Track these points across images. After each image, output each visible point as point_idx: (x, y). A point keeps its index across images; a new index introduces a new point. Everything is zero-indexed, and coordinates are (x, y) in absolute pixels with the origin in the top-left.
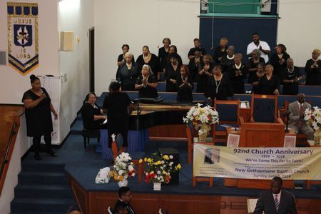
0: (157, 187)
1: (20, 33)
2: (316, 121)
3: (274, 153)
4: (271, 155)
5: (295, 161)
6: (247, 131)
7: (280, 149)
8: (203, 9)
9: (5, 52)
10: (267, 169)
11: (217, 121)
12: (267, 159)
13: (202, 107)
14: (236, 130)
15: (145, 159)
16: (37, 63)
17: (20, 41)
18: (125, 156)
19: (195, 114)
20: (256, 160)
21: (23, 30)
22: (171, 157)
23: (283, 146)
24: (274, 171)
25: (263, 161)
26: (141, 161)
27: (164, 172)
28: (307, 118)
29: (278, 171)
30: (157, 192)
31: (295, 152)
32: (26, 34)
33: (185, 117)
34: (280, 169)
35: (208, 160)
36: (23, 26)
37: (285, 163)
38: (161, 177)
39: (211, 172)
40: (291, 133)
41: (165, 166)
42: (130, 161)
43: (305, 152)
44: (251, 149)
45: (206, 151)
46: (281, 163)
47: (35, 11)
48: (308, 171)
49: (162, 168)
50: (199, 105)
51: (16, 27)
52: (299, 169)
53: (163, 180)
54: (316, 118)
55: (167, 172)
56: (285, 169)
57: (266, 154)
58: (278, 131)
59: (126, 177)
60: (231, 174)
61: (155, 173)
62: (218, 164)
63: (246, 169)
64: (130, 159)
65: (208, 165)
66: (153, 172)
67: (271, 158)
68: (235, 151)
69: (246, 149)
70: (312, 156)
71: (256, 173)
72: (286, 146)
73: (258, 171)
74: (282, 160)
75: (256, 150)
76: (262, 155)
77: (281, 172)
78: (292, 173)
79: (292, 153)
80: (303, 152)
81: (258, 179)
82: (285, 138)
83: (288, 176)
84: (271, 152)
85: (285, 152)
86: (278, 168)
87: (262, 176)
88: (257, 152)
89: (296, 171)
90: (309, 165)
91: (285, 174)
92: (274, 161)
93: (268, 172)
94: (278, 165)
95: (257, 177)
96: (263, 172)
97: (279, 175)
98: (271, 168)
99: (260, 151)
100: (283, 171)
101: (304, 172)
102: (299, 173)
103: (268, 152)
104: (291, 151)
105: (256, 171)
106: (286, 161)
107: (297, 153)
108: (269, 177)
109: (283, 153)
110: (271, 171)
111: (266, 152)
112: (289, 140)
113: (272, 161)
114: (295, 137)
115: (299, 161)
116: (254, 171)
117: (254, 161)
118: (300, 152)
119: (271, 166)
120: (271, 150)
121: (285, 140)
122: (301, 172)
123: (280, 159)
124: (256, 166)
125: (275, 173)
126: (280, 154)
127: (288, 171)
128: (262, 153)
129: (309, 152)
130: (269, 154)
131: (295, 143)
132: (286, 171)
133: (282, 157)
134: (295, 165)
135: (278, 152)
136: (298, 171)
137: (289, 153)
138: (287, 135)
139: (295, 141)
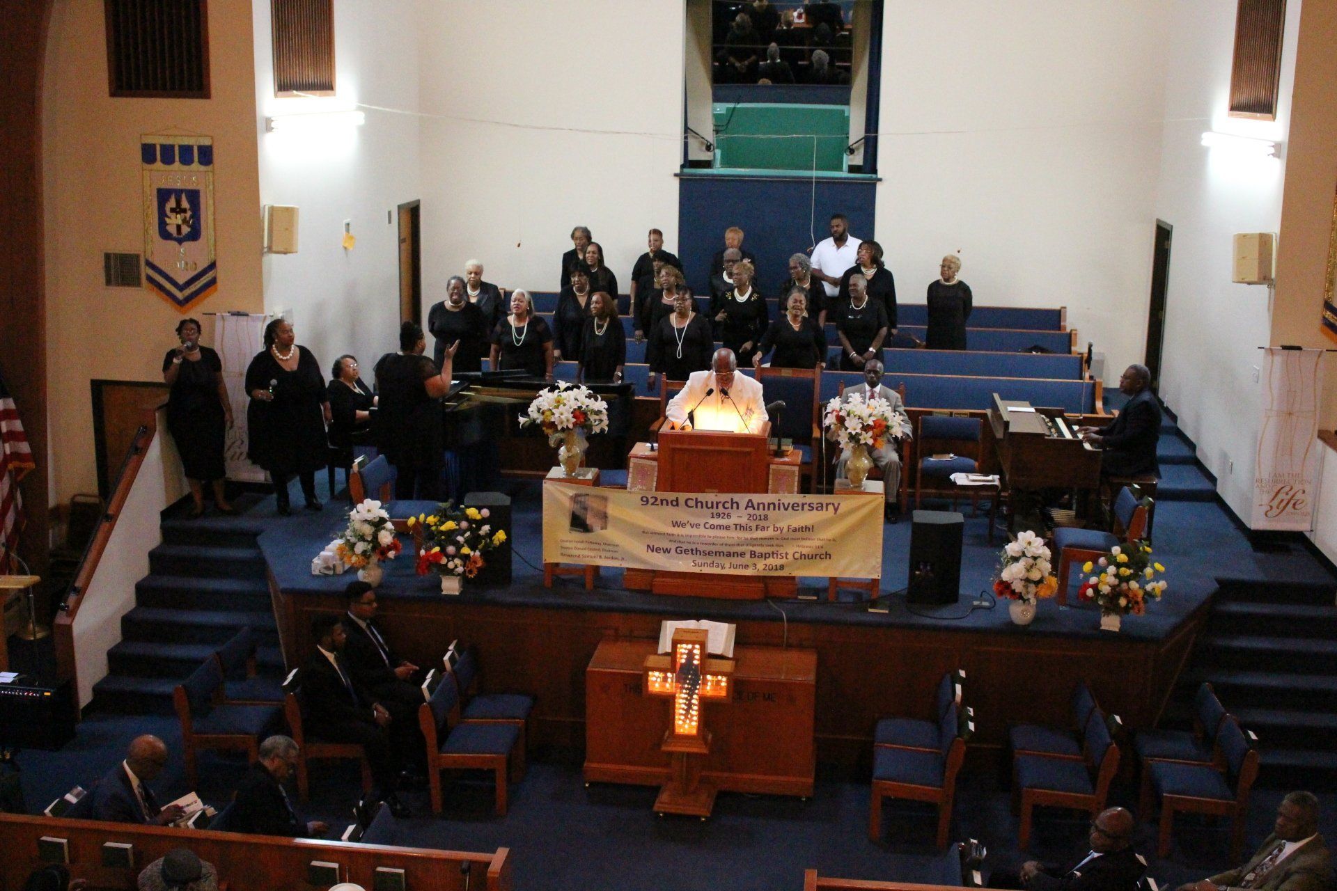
0: (451, 586)
1: (173, 210)
2: (846, 429)
3: (743, 504)
4: (734, 513)
5: (795, 530)
6: (674, 449)
7: (757, 498)
8: (691, 158)
9: (138, 256)
10: (725, 549)
11: (605, 424)
12: (725, 522)
13: (567, 389)
14: (652, 449)
15: (422, 516)
16: (213, 282)
17: (172, 229)
18: (371, 508)
19: (545, 407)
20: (697, 526)
21: (178, 202)
22: (486, 512)
23: (764, 491)
24: (742, 554)
25: (713, 527)
26: (412, 520)
27: (466, 550)
28: (829, 421)
29: (753, 554)
30: (450, 598)
31: (794, 507)
32: (184, 211)
33: (526, 414)
34: (758, 550)
35: (578, 523)
36: (178, 193)
37: (770, 533)
38: (457, 561)
39: (586, 553)
40: (786, 459)
41: (468, 534)
42: (382, 521)
43: (820, 507)
44: (683, 496)
45: (575, 499)
46: (759, 534)
47: (206, 155)
48: (828, 555)
49: (460, 539)
50: (562, 384)
51: (163, 195)
52: (805, 551)
53: (460, 569)
54: (847, 424)
55: (473, 548)
56: (769, 550)
57: (721, 509)
58: (749, 453)
59: (374, 559)
60: (636, 559)
61: (443, 551)
62: (604, 531)
63: (673, 546)
64: (385, 514)
65: (577, 535)
66: (437, 549)
67: (734, 520)
68: (645, 501)
69: (671, 496)
70: (839, 516)
71: (700, 560)
72: (775, 491)
73: (703, 552)
74: (762, 525)
75: (696, 499)
76: (712, 513)
77: (761, 556)
78: (787, 560)
79: (786, 509)
80: (815, 506)
81: (703, 572)
82: (771, 471)
83: (776, 565)
84: (735, 505)
85: (769, 504)
86: (753, 546)
87: (712, 565)
88: (699, 505)
89: (797, 556)
90: (830, 540)
91: (770, 561)
92: (742, 528)
93: (727, 555)
94: (752, 539)
95: (701, 568)
96: (716, 555)
97: (756, 565)
98: (733, 545)
99: (707, 502)
100: (765, 554)
101: (818, 557)
102: (805, 558)
103: (726, 505)
104: (783, 504)
105: (698, 553)
106: (771, 529)
107: (800, 508)
108: (730, 567)
109: (764, 509)
110: (734, 553)
111: (720, 506)
112: (780, 476)
113: (736, 529)
114: (796, 469)
115: (804, 530)
116: (692, 553)
117: (692, 527)
118: (806, 507)
119: (735, 541)
120: (732, 499)
121: (771, 477)
122: (810, 557)
123: (758, 522)
124: (697, 540)
125: (747, 559)
126: (756, 512)
127: (777, 555)
128: (712, 507)
129: (831, 507)
130: (729, 510)
131: (796, 484)
132: (771, 555)
133: (760, 520)
134: (795, 539)
135: (750, 505)
136: (801, 555)
137: (779, 509)
138: (777, 464)
139: (796, 478)
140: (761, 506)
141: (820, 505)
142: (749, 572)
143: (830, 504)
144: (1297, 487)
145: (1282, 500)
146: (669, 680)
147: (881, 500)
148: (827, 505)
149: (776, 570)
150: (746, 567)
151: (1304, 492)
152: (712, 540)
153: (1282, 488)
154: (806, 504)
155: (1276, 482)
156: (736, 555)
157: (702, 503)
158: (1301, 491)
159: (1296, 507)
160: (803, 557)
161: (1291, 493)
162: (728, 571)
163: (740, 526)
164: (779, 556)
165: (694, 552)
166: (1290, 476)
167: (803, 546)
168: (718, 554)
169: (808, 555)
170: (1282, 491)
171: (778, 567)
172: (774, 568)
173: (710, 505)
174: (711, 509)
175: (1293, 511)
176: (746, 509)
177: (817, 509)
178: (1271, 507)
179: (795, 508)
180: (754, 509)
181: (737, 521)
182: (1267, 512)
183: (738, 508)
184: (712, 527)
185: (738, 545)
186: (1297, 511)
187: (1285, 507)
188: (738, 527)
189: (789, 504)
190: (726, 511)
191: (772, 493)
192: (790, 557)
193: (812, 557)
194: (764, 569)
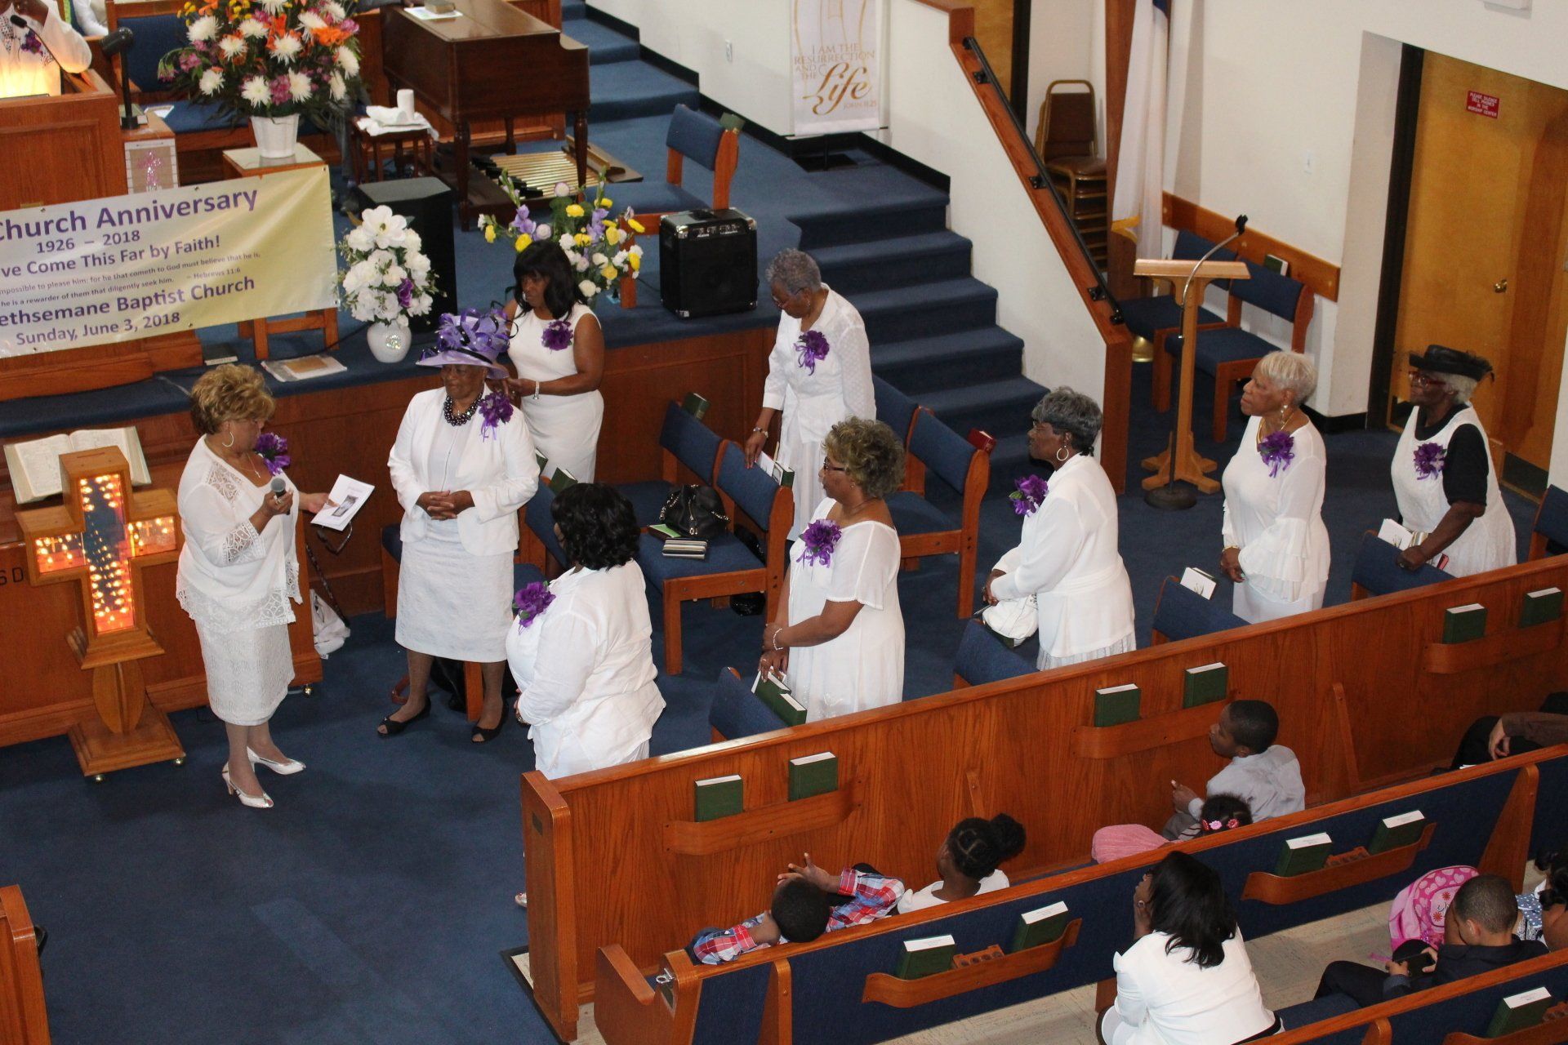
3: (92, 221)
4: (78, 235)
5: (189, 249)
7: (114, 204)
10: (73, 304)
12: (65, 256)
20: (16, 271)
23: (122, 190)
24: (104, 307)
25: (45, 268)
29: (122, 304)
31: (181, 209)
34: (130, 294)
37: (147, 261)
40: (150, 130)
43: (226, 202)
46: (130, 266)
48: (249, 283)
52: (210, 281)
56: (150, 291)
57: (54, 235)
58: (92, 128)
67: (80, 250)
70: (257, 213)
71: (30, 329)
72: (140, 188)
73: (34, 315)
74: (129, 251)
75: (8, 222)
76: (40, 244)
77: (137, 303)
78: (183, 303)
79: (168, 216)
80: (215, 202)
81: (39, 351)
82: (128, 155)
83: (166, 316)
84: (78, 223)
85: (138, 212)
86: (120, 289)
87: (52, 336)
88: (14, 232)
89: (199, 292)
90: (250, 256)
91: (156, 310)
92: (97, 262)
93: (76, 314)
94: (117, 277)
95: (33, 345)
96: (57, 317)
97: (129, 321)
98: (86, 294)
99: (27, 226)
100: (144, 299)
101: (233, 288)
102: (212, 295)
103: (63, 225)
104: (163, 208)
105: (25, 318)
106: (147, 254)
107: (192, 209)
108: (86, 333)
109: (131, 221)
110: (89, 308)
111: (52, 227)
112: (143, 160)
113: (86, 264)
114: (171, 143)
115: (203, 245)
116: (14, 322)
117: (7, 275)
118: (201, 206)
119: (89, 286)
120: (72, 213)
121: (128, 164)
122: (221, 291)
123: (122, 246)
124: (18, 296)
125: (113, 315)
126: (120, 229)
127: (164, 296)
128: (38, 232)
129: (242, 200)
130: (70, 234)
131: (175, 169)
132: (154, 300)
133: (127, 240)
134: (191, 265)
135: (105, 217)
136: (206, 291)
137: (157, 217)
138: (136, 140)
139: (174, 160)
140: (125, 217)
141: (224, 199)
142: (119, 337)
143: (240, 194)
144: (855, 64)
145: (836, 87)
146: (65, 547)
147: (322, 174)
148: (235, 197)
149: (167, 322)
150: (114, 328)
151: (865, 70)
152: (46, 293)
153: (834, 68)
154: (200, 200)
155: (823, 59)
156: (92, 310)
157: (18, 227)
158: (862, 71)
159: (857, 94)
160: (209, 292)
161: (847, 76)
162: (83, 341)
163: (94, 259)
164: (168, 299)
165: (17, 319)
166: (844, 48)
167: (206, 275)
168: (60, 314)
169: (217, 288)
170: (836, 72)
171: (170, 318)
172: (164, 320)
173: (33, 230)
174: (37, 236)
175: (851, 100)
176: (99, 226)
177: (219, 206)
178: (821, 100)
179: (183, 211)
180: (113, 224)
181: (89, 250)
182: (816, 107)
183: (84, 227)
184: (43, 268)
185: (94, 292)
186: (859, 101)
187: (840, 97)
188: (90, 260)
189: (172, 206)
190: (64, 237)
191: (136, 190)
192: (187, 296)
193: (224, 290)
194: (146, 326)
